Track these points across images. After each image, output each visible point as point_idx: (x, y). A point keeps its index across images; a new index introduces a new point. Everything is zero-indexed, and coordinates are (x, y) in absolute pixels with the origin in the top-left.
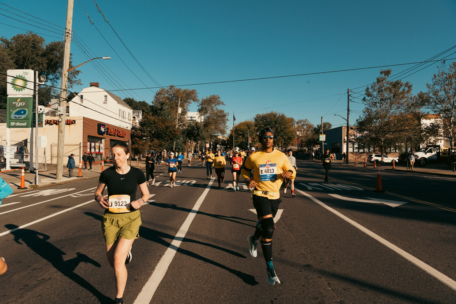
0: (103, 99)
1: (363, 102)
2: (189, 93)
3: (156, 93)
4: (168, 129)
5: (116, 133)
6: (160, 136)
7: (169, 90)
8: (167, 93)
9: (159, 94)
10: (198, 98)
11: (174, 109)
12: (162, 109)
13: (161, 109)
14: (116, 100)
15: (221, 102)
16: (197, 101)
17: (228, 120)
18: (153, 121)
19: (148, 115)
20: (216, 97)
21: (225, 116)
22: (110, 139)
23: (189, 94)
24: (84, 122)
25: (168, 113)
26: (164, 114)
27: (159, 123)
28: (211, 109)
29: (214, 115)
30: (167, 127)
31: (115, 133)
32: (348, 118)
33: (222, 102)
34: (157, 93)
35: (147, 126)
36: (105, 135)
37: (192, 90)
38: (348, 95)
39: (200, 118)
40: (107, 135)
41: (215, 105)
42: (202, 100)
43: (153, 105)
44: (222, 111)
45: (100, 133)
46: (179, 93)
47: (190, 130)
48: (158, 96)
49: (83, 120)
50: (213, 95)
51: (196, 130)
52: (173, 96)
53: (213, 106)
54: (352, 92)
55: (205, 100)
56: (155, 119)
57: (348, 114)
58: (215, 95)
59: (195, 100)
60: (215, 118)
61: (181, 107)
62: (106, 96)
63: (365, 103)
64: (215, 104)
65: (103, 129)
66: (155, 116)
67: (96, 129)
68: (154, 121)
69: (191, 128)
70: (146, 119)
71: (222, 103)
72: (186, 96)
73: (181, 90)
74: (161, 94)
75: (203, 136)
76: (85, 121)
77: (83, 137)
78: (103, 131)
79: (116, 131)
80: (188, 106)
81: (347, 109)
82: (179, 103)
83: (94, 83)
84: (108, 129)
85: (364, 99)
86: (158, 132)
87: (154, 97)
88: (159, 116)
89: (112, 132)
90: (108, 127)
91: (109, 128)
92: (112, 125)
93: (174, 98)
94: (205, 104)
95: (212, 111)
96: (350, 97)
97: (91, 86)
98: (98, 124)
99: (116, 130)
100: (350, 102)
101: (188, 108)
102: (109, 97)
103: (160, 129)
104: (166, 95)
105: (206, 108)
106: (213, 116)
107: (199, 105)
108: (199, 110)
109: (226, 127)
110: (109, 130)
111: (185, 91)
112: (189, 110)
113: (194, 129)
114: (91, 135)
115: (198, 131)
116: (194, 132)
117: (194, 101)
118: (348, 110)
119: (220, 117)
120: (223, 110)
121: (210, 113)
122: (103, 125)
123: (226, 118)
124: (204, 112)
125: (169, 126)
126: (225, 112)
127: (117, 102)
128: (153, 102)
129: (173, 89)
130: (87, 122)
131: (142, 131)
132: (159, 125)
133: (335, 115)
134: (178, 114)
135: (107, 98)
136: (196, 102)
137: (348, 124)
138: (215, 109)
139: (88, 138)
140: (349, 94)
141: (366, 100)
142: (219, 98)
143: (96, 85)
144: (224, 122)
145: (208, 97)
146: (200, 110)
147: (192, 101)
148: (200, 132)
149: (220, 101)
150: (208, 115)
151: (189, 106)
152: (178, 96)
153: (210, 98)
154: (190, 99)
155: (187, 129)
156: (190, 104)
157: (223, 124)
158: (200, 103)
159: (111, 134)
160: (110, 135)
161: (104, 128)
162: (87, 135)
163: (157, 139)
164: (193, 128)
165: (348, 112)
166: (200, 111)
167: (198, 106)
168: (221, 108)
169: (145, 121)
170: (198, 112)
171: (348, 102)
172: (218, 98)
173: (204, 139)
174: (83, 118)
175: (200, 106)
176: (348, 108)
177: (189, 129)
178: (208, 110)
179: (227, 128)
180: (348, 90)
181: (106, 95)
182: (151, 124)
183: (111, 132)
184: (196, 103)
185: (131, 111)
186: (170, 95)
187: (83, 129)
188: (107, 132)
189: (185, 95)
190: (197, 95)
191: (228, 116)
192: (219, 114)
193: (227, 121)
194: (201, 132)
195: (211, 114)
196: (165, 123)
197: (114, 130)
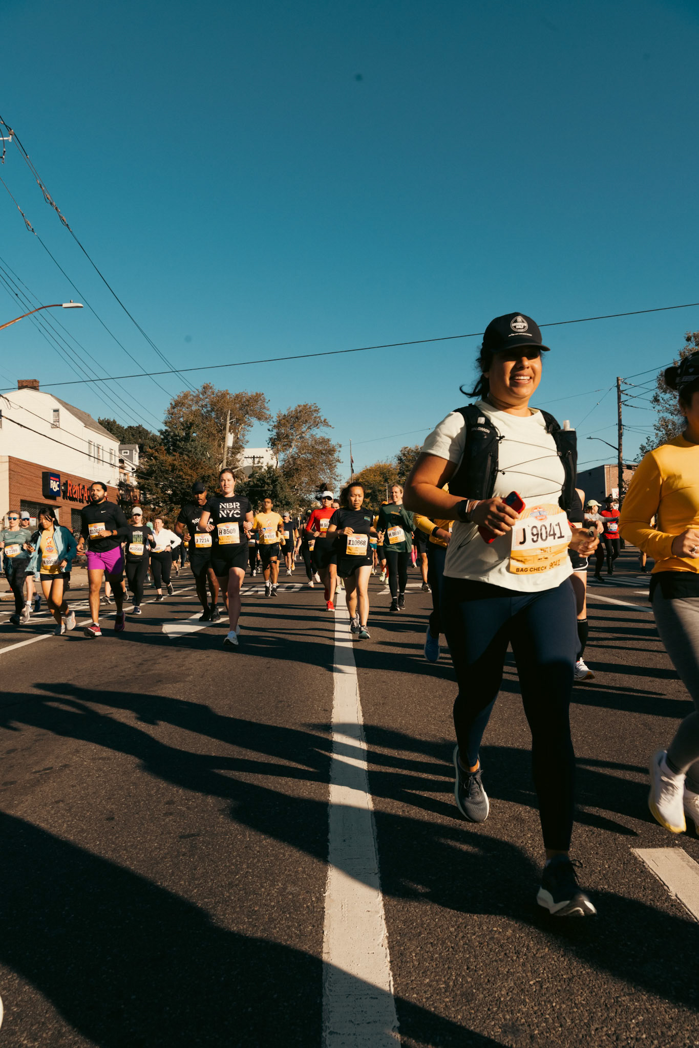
0: (51, 418)
1: (652, 405)
2: (248, 401)
3: (171, 404)
4: (207, 481)
5: (86, 495)
6: (188, 498)
7: (201, 396)
8: (197, 402)
9: (177, 404)
10: (268, 412)
11: (214, 439)
12: (190, 437)
13: (187, 438)
14: (80, 418)
15: (322, 419)
16: (266, 419)
17: (338, 461)
18: (170, 465)
19: (156, 450)
20: (310, 408)
21: (331, 451)
22: (73, 510)
23: (247, 403)
24: (10, 470)
25: (202, 447)
26: (193, 450)
27: (184, 470)
28: (298, 437)
29: (308, 450)
30: (203, 478)
31: (83, 495)
32: (620, 445)
33: (325, 420)
34: (173, 403)
35: (156, 478)
36: (60, 499)
37: (254, 394)
38: (618, 392)
39: (275, 459)
40: (64, 498)
41: (309, 428)
42: (279, 417)
43: (166, 430)
44: (325, 441)
45: (49, 494)
46: (224, 402)
47: (256, 485)
48: (176, 410)
49: (7, 464)
50: (302, 403)
51: (268, 484)
52: (209, 409)
53: (304, 429)
54: (626, 383)
55: (285, 415)
56: (175, 460)
57: (620, 436)
58: (307, 405)
59: (260, 417)
60: (310, 457)
61: (233, 432)
62: (56, 411)
63: (659, 408)
64: (308, 425)
65: (54, 485)
66: (175, 453)
67: (38, 484)
68: (173, 466)
69: (258, 481)
70: (154, 461)
71: (325, 423)
72: (241, 409)
73: (228, 394)
74: (183, 404)
75: (285, 497)
76: (13, 466)
77: (10, 504)
78: (55, 490)
79: (86, 490)
80: (246, 433)
81: (617, 423)
82: (228, 422)
83: (26, 381)
84: (66, 484)
85: (656, 400)
86: (183, 491)
87: (166, 412)
88: (181, 454)
89: (75, 493)
90: (67, 481)
91: (69, 482)
92: (75, 477)
93: (213, 415)
94: (284, 425)
95: (302, 442)
96: (622, 395)
97: (20, 388)
98: (43, 473)
99: (84, 487)
100: (622, 406)
101: (247, 438)
102: (63, 412)
103: (187, 482)
104: (194, 408)
105: (287, 436)
106: (305, 453)
107: (270, 428)
108: (271, 439)
109: (335, 477)
110: (69, 488)
111: (237, 396)
112: (248, 442)
113: (264, 482)
114: (28, 499)
115: (275, 487)
116: (266, 488)
117: (259, 419)
118: (620, 425)
119: (322, 453)
120: (327, 437)
121: (297, 446)
122: (56, 475)
123: (336, 455)
124: (284, 446)
125: (209, 476)
126: (333, 442)
127: (83, 425)
128: (166, 423)
129: (209, 393)
130: (17, 467)
131: (145, 488)
132: (186, 474)
133: (590, 438)
134: (226, 449)
135: (58, 415)
136: (262, 423)
137: (619, 458)
138: (307, 436)
139: (21, 506)
140: (621, 388)
141: (661, 401)
142: (317, 411)
143: (33, 385)
144: (331, 465)
145: (291, 410)
146: (275, 439)
147: (254, 421)
148: (278, 488)
149: (319, 417)
150: (293, 450)
151: (248, 431)
152: (221, 409)
153: (296, 410)
154: (251, 416)
155: (247, 484)
156: (249, 428)
157: (329, 471)
158: (273, 424)
159: (74, 496)
160: (72, 499)
161: (58, 483)
162: (19, 499)
163: (180, 506)
164: (262, 479)
165: (620, 429)
166: (273, 443)
167: (269, 430)
168: (323, 435)
169: (150, 466)
170: (270, 446)
171: (619, 408)
172: (315, 411)
173: (288, 504)
174: (7, 460)
175: (275, 431)
176: (620, 420)
177: (251, 483)
178: (292, 439)
179: (337, 479)
180: (618, 380)
181: (56, 408)
182: (167, 472)
183: (74, 491)
184: (265, 423)
185: (115, 445)
186: (202, 406)
187: (10, 484)
188: (65, 492)
189: (238, 405)
190: (266, 405)
191: (339, 451)
192: (320, 448)
193: (338, 463)
194: (282, 488)
195: (300, 449)
196: (197, 468)
197: (81, 487)
